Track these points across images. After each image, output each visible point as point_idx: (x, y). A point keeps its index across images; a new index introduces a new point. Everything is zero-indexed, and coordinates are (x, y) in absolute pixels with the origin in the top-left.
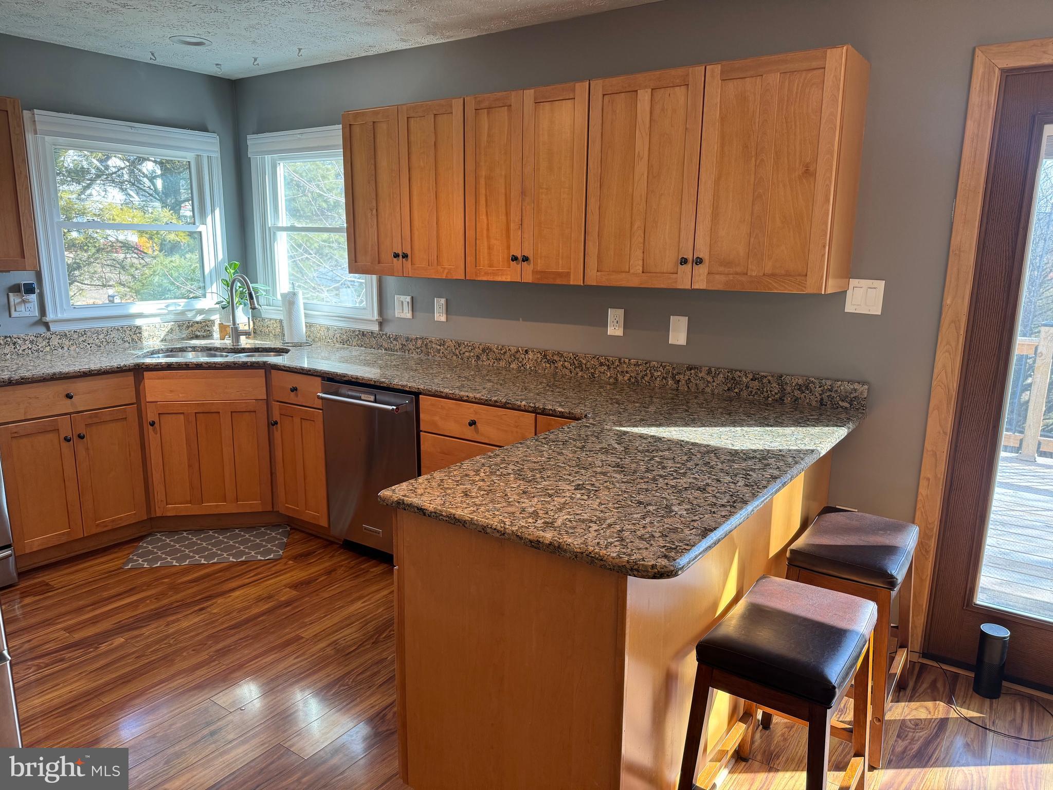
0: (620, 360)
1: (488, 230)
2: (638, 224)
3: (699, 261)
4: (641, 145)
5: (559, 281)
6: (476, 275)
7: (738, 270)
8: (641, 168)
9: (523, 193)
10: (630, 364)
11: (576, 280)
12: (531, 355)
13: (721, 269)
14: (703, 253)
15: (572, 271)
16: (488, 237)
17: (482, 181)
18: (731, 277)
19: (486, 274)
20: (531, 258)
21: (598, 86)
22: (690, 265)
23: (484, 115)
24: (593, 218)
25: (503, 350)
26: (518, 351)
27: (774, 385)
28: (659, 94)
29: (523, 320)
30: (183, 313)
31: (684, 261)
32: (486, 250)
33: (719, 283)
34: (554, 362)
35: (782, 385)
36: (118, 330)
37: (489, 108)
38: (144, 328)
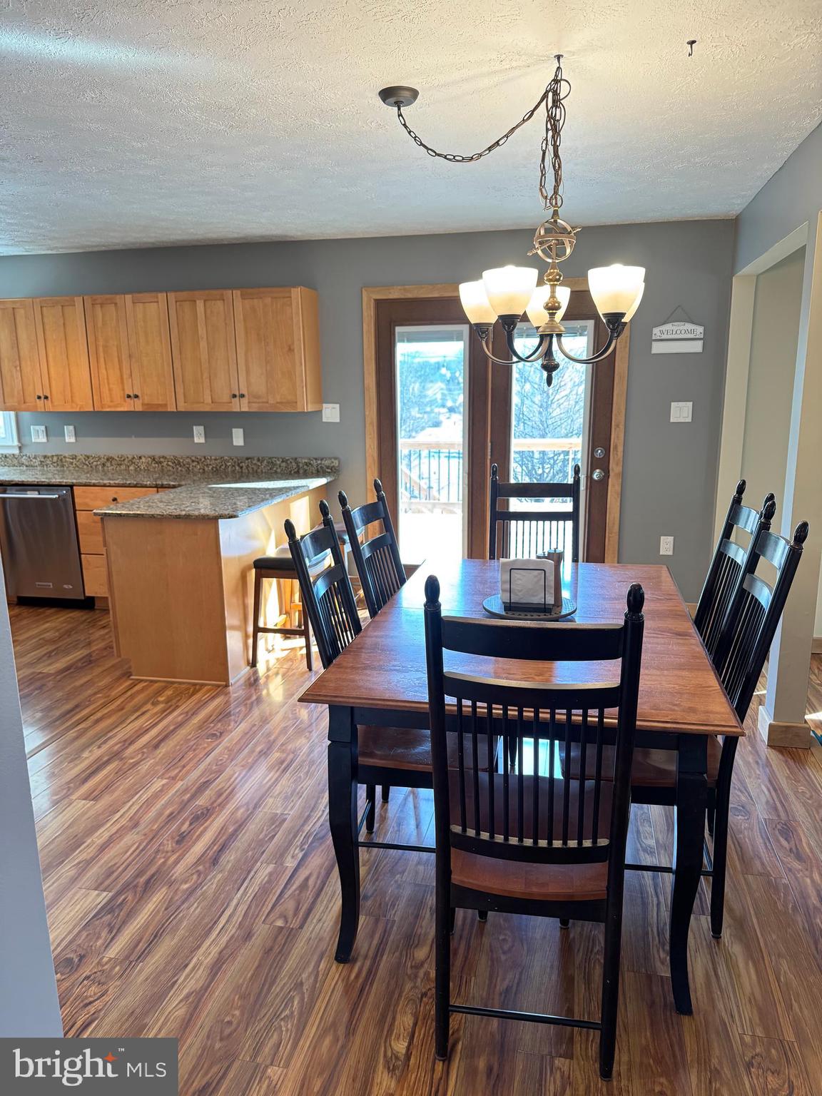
0: (205, 458)
1: (108, 379)
2: (206, 375)
3: (243, 396)
4: (202, 330)
5: (161, 409)
6: (102, 408)
7: (264, 400)
8: (203, 344)
9: (130, 356)
10: (211, 459)
11: (172, 408)
12: (143, 460)
13: (255, 400)
14: (244, 391)
15: (168, 403)
16: (108, 384)
17: (101, 349)
18: (261, 404)
19: (109, 407)
20: (139, 395)
21: (172, 296)
22: (238, 398)
23: (98, 308)
24: (178, 372)
25: (122, 459)
26: (134, 458)
27: (293, 464)
28: (208, 303)
29: (135, 437)
31: (234, 396)
32: (107, 392)
33: (255, 408)
34: (160, 463)
35: (297, 463)
37: (102, 305)
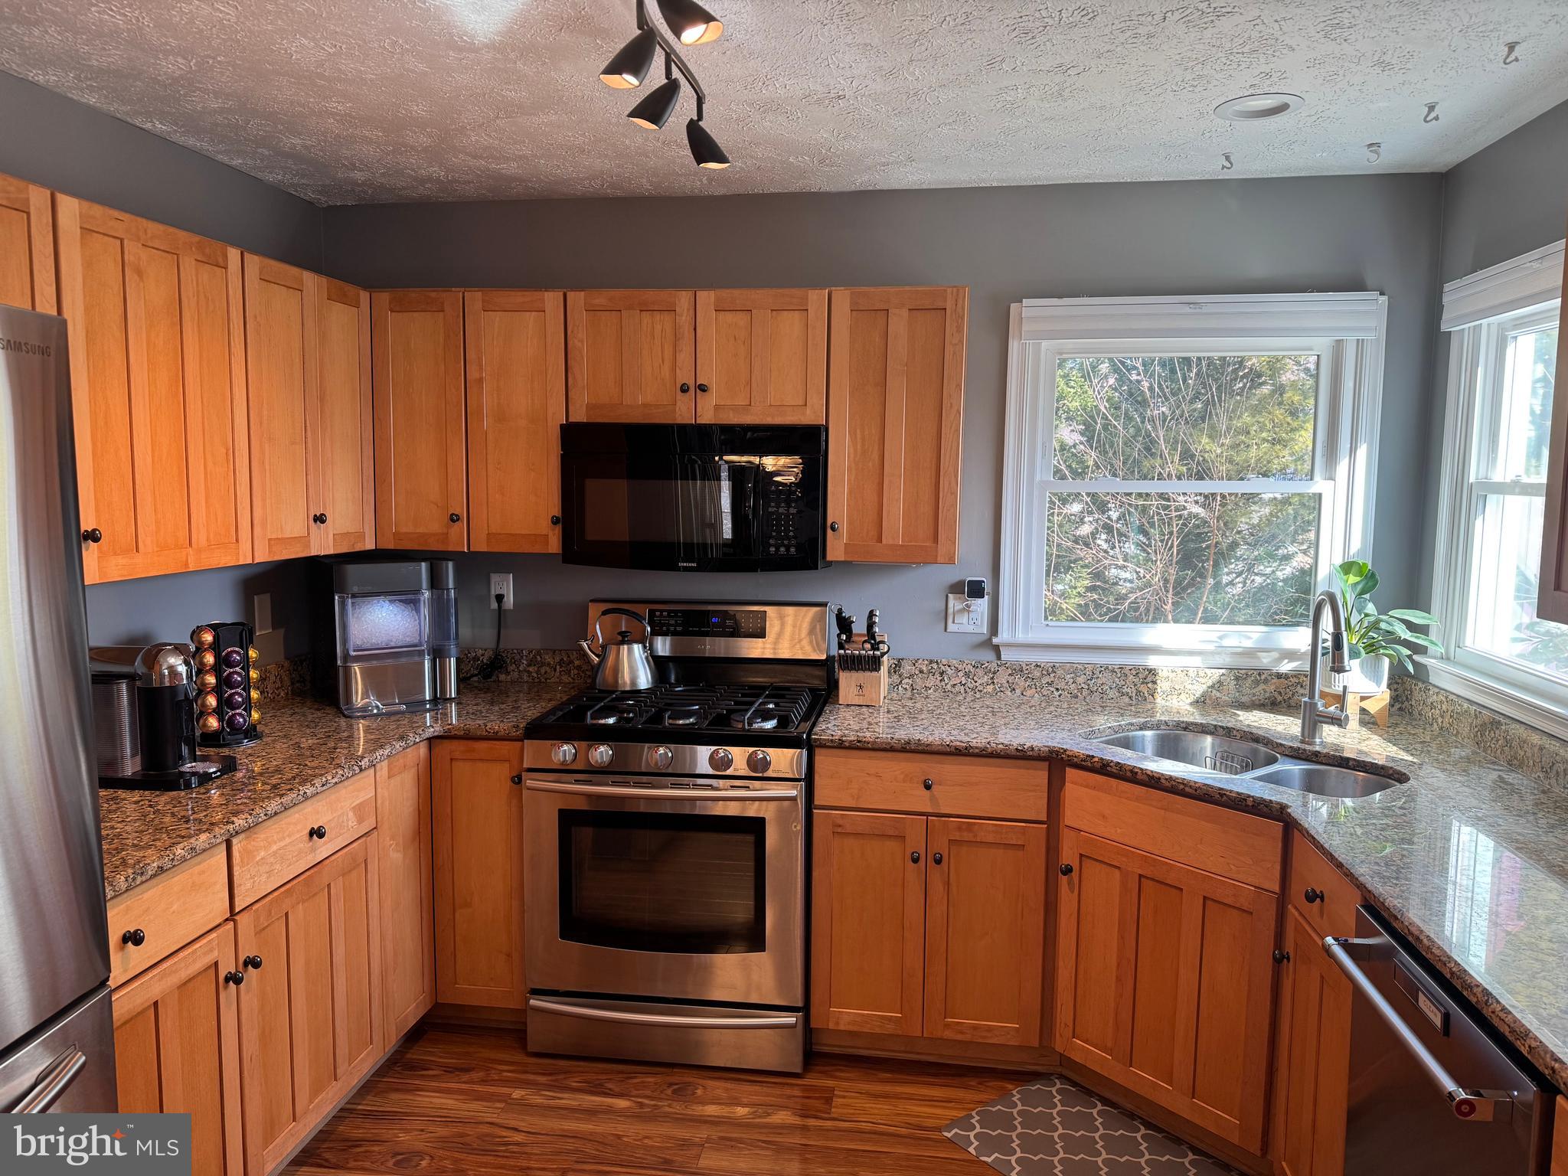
30: (1250, 653)
36: (1113, 671)
38: (1163, 673)
